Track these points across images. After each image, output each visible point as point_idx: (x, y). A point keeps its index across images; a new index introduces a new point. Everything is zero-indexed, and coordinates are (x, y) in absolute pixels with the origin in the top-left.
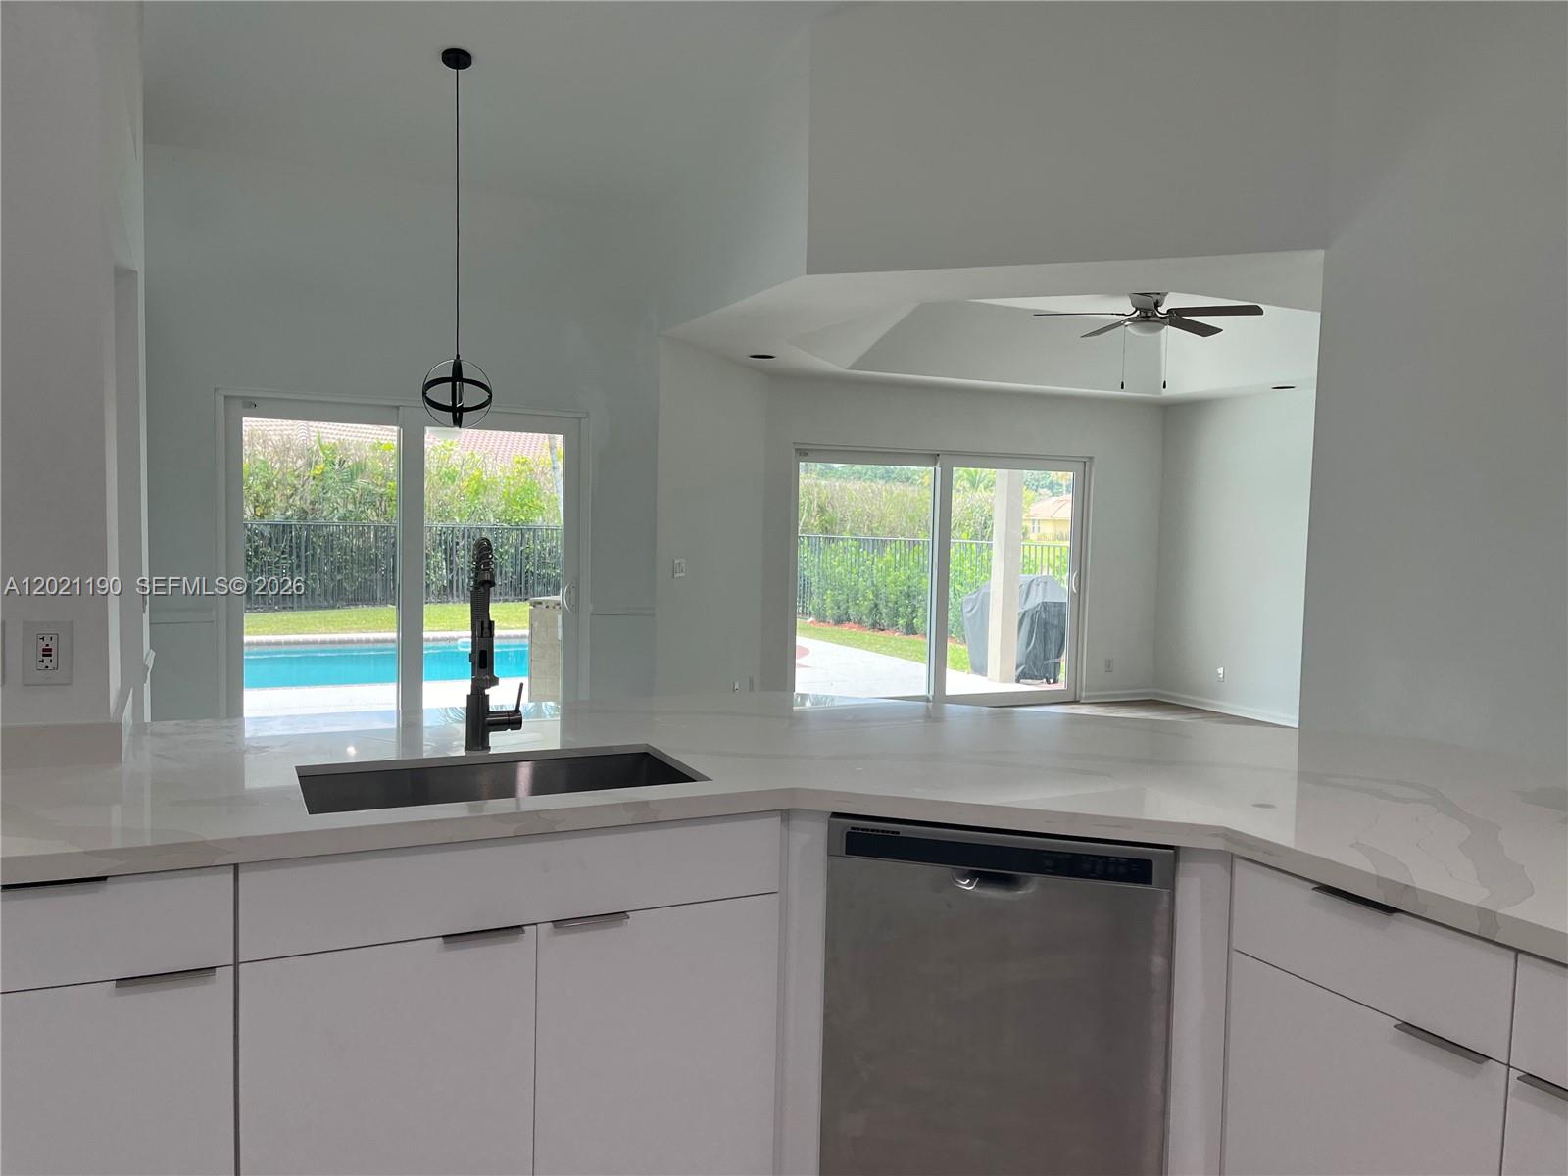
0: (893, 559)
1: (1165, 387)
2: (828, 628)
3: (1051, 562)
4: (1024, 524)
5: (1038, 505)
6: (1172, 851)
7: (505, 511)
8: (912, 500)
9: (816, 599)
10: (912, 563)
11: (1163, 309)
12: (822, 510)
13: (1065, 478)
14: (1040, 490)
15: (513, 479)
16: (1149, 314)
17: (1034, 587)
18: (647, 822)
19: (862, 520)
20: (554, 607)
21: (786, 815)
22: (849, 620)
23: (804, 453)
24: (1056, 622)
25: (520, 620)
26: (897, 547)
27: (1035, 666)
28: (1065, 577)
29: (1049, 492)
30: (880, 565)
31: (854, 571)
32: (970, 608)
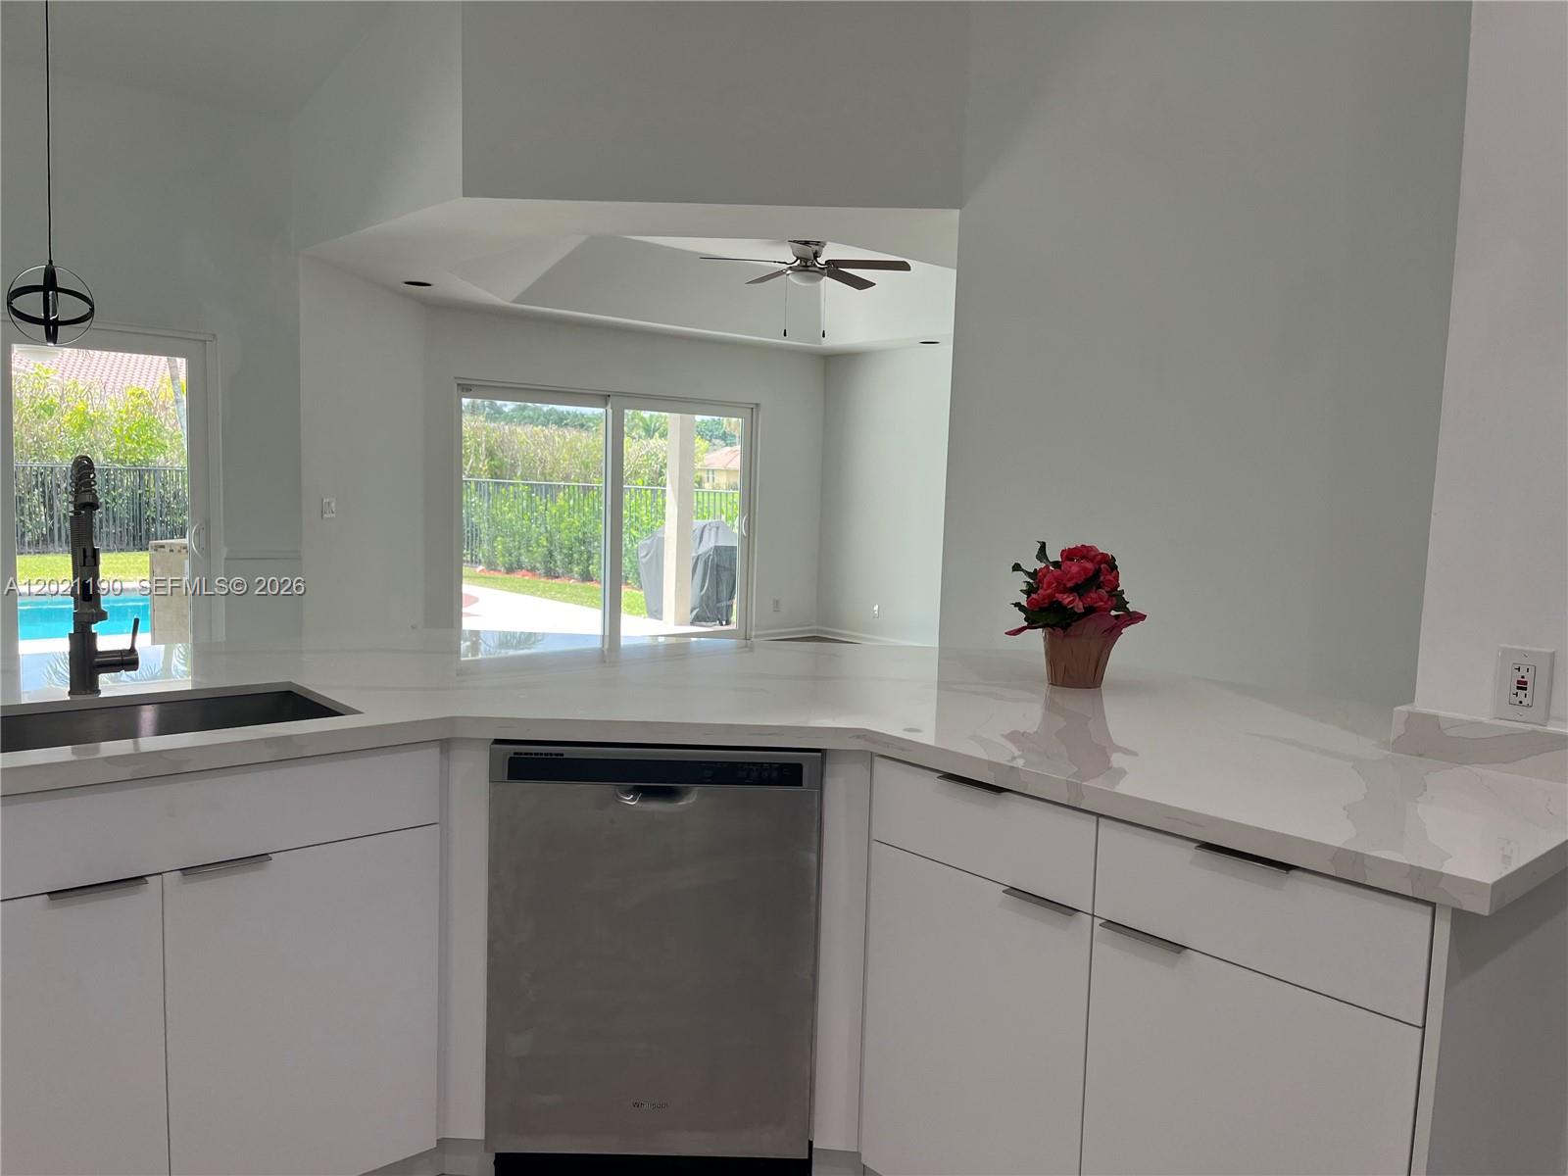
0: (566, 505)
1: (824, 336)
2: (500, 576)
3: (724, 509)
4: (699, 474)
5: (713, 455)
6: (819, 754)
7: (118, 449)
8: (586, 446)
9: (485, 547)
10: (587, 509)
11: (822, 260)
12: (491, 454)
13: (734, 424)
14: (714, 440)
15: (127, 413)
16: (809, 264)
17: (706, 531)
18: (290, 757)
19: (535, 466)
20: (180, 551)
21: (446, 745)
22: (520, 567)
23: (466, 389)
24: (727, 565)
25: (140, 570)
26: (571, 493)
27: (710, 610)
28: (736, 523)
29: (722, 443)
30: (554, 511)
31: (526, 517)
32: (645, 553)
